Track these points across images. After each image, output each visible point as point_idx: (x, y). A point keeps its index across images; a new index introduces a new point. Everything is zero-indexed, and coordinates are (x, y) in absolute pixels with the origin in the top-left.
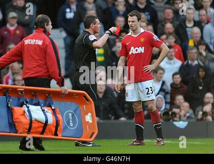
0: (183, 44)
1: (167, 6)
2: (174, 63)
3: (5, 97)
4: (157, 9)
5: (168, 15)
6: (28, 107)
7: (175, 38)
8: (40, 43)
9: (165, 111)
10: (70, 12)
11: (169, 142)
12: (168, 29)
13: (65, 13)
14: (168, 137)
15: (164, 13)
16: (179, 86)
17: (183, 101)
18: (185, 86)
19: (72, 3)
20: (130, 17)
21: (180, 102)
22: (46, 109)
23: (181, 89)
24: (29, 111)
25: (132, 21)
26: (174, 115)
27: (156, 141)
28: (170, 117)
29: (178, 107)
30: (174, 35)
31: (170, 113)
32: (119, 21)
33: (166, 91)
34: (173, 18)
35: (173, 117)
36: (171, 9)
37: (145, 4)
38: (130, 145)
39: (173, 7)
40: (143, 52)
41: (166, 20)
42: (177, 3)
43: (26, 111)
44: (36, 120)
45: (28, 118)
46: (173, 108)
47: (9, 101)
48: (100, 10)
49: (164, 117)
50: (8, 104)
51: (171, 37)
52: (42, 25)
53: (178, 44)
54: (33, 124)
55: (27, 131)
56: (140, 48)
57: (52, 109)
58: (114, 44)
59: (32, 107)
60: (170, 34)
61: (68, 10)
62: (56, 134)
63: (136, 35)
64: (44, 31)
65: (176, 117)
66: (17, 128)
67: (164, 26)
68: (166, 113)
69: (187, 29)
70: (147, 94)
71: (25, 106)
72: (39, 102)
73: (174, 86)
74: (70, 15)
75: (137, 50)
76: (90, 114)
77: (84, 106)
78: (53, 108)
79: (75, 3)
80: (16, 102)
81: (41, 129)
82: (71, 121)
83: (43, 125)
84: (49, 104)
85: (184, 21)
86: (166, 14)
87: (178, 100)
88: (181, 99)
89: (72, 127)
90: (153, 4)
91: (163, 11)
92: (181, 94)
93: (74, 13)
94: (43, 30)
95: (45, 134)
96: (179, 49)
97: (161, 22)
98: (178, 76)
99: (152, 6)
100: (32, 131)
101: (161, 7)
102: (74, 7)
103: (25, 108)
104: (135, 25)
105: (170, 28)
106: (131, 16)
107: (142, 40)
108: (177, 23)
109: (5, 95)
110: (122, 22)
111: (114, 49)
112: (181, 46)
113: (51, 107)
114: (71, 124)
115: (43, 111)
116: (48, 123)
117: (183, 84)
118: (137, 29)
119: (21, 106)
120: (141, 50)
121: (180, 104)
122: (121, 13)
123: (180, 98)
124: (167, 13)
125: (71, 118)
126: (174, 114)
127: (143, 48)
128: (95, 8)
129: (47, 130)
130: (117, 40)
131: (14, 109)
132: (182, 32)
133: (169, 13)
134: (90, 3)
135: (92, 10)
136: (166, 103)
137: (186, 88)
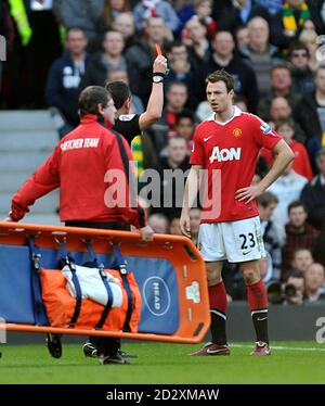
0: (310, 142)
1: (277, 61)
2: (292, 182)
3: (27, 248)
4: (255, 68)
5: (281, 81)
6: (73, 271)
7: (293, 128)
8: (93, 143)
9: (272, 282)
10: (73, 74)
11: (280, 348)
12: (277, 109)
13: (61, 76)
14: (280, 339)
15: (272, 77)
16: (302, 230)
17: (309, 261)
18: (315, 231)
19: (77, 55)
20: (210, 84)
21: (303, 265)
22: (109, 274)
23: (305, 237)
24: (75, 279)
25: (216, 93)
26: (290, 292)
27: (254, 347)
28: (283, 295)
29: (300, 275)
30: (292, 123)
31: (283, 287)
32: (175, 94)
33: (275, 241)
34: (290, 88)
35: (290, 296)
36: (285, 67)
37: (230, 57)
38: (199, 354)
39: (289, 65)
40: (238, 158)
41: (275, 92)
42: (297, 56)
43: (70, 280)
44: (89, 299)
45: (74, 295)
46: (288, 277)
47: (36, 257)
48: (135, 71)
49: (271, 296)
50: (32, 263)
51: (285, 127)
52: (93, 108)
53: (299, 142)
54: (82, 307)
55: (69, 320)
56: (233, 150)
57: (122, 275)
58: (165, 142)
59: (81, 271)
60: (283, 120)
61: (68, 70)
62: (127, 328)
63: (224, 121)
64: (98, 121)
65: (294, 294)
66: (49, 315)
67: (269, 103)
68: (274, 288)
69: (319, 110)
70: (242, 248)
71: (66, 268)
72: (95, 260)
73: (292, 230)
74: (71, 81)
75: (225, 155)
76: (195, 285)
77: (185, 268)
78: (123, 271)
79: (83, 57)
80: (48, 259)
81: (98, 318)
82: (157, 299)
83: (102, 309)
84: (115, 262)
85: (313, 94)
86: (276, 79)
87: (301, 259)
88: (307, 258)
89: (160, 311)
90: (246, 57)
91: (270, 73)
92: (307, 248)
93: (81, 76)
94: (96, 117)
95: (104, 326)
96: (301, 152)
97: (265, 94)
98: (300, 209)
99: (246, 61)
100: (79, 320)
101: (264, 64)
102: (80, 64)
103: (66, 272)
104: (222, 100)
105: (283, 109)
106: (213, 81)
107: (237, 132)
108: (298, 97)
109: (27, 244)
110: (182, 94)
111: (165, 153)
112: (306, 145)
113: (118, 269)
114: (157, 306)
115: (104, 278)
116: (113, 306)
117: (309, 227)
118: (225, 109)
119: (60, 267)
120: (234, 154)
121: (303, 269)
122: (180, 76)
123: (303, 256)
124: (277, 76)
125: (157, 292)
126: (291, 289)
127: (239, 149)
128: (124, 66)
129: (109, 319)
130: (171, 134)
131: (44, 275)
132: (307, 117)
133: (283, 76)
134: (113, 56)
135: (118, 69)
136: (274, 266)
137: (316, 234)
